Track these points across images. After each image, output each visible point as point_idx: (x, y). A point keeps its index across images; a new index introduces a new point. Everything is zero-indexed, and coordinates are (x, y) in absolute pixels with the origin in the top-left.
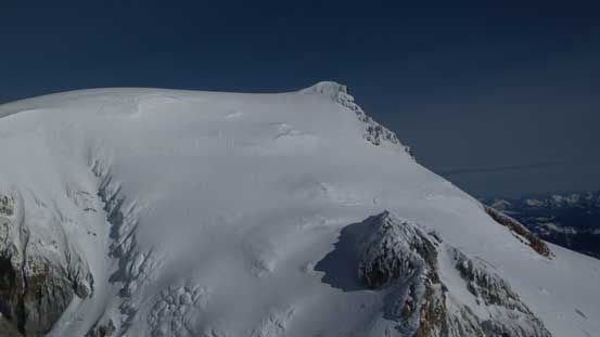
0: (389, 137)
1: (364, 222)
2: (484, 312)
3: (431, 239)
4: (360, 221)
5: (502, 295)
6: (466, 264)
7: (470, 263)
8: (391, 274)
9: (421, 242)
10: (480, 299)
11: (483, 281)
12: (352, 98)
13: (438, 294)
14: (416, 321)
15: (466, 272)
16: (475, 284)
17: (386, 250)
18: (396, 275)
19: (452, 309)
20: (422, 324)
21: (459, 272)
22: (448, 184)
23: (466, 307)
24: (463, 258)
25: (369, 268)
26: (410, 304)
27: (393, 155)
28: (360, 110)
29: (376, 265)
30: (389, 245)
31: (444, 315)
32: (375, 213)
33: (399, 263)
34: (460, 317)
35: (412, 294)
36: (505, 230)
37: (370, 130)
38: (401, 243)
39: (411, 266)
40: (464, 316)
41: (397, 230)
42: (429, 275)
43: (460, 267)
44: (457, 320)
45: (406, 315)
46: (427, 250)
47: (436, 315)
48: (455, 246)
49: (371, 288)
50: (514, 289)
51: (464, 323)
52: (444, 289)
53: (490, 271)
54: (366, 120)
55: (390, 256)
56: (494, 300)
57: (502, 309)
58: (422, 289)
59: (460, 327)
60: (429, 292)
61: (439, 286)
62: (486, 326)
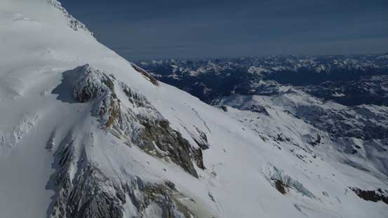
0: (82, 27)
1: (75, 69)
2: (137, 110)
3: (111, 78)
4: (73, 68)
5: (144, 103)
6: (128, 89)
7: (129, 89)
8: (92, 95)
9: (106, 79)
10: (135, 104)
11: (136, 97)
12: (59, 3)
13: (116, 104)
14: (107, 117)
15: (128, 93)
16: (132, 98)
17: (89, 83)
18: (95, 96)
19: (123, 110)
20: (110, 118)
21: (124, 93)
22: (113, 52)
23: (130, 109)
24: (126, 86)
25: (81, 92)
26: (104, 109)
27: (84, 36)
28: (65, 11)
29: (84, 91)
30: (90, 81)
31: (120, 113)
32: (81, 65)
33: (96, 90)
34: (127, 113)
35: (104, 104)
36: (140, 74)
37: (72, 22)
38: (97, 80)
39: (103, 91)
40: (129, 113)
41: (94, 74)
42: (112, 95)
43: (125, 91)
44: (126, 115)
45: (101, 114)
46: (109, 83)
47: (116, 113)
48: (122, 81)
49: (82, 102)
50: (149, 100)
51: (129, 116)
52: (119, 101)
53: (139, 93)
54: (70, 17)
55: (91, 86)
56: (140, 105)
57: (144, 108)
58: (108, 102)
59: (127, 118)
60: (112, 103)
61: (116, 100)
62: (139, 116)
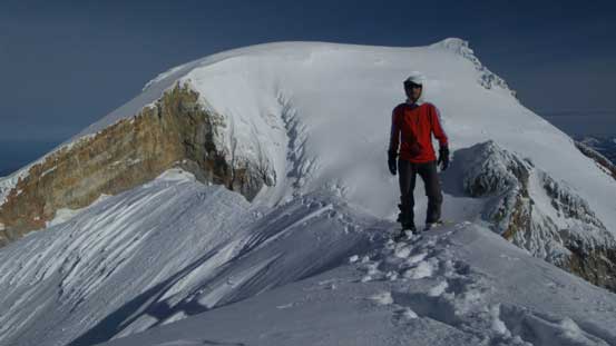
0: (499, 83)
1: (472, 148)
2: (563, 222)
3: (526, 164)
4: (468, 146)
5: (580, 211)
6: (552, 185)
7: (556, 185)
8: (490, 188)
9: (516, 165)
10: (561, 212)
11: (565, 200)
12: (471, 51)
13: (526, 206)
14: (506, 224)
15: (551, 191)
16: (558, 201)
17: (488, 169)
18: (494, 189)
19: (536, 218)
20: (510, 227)
21: (545, 191)
22: (545, 123)
23: (549, 218)
24: (550, 180)
25: (473, 182)
26: (503, 211)
27: (502, 97)
28: (477, 60)
29: (477, 181)
30: (490, 166)
31: (529, 222)
32: (482, 142)
33: (497, 180)
34: (542, 224)
35: (505, 204)
36: (591, 162)
37: (484, 77)
38: (500, 165)
39: (506, 183)
40: (546, 225)
41: (498, 155)
42: (521, 191)
43: (547, 188)
44: (539, 226)
45: (498, 219)
46: (521, 172)
47: (523, 221)
48: (545, 170)
49: (473, 196)
50: (591, 208)
51: (545, 229)
52: (532, 202)
53: (573, 193)
54: (482, 69)
55: (490, 174)
56: (572, 214)
57: (579, 222)
58: (513, 201)
59: (541, 232)
60: (519, 204)
61: (527, 200)
62: (564, 233)
